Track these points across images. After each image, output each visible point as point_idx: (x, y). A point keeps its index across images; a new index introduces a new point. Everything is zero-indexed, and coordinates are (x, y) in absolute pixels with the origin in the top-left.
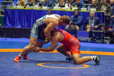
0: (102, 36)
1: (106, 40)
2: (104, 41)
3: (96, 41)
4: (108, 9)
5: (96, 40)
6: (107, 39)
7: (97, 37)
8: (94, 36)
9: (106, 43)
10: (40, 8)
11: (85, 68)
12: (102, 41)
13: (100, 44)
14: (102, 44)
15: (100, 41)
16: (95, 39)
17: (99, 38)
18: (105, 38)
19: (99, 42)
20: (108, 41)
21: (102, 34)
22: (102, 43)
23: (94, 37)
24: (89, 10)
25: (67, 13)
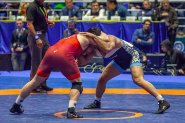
0: (164, 63)
1: (169, 69)
2: (167, 71)
3: (154, 71)
4: (173, 17)
5: (152, 70)
6: (171, 68)
7: (155, 65)
8: (150, 63)
9: (170, 74)
10: (56, 19)
11: (136, 118)
12: (164, 72)
13: (159, 77)
14: (163, 77)
15: (161, 71)
16: (152, 69)
17: (158, 66)
19: (158, 73)
20: (173, 71)
21: (164, 60)
22: (164, 74)
23: (150, 65)
24: (139, 19)
25: (102, 25)
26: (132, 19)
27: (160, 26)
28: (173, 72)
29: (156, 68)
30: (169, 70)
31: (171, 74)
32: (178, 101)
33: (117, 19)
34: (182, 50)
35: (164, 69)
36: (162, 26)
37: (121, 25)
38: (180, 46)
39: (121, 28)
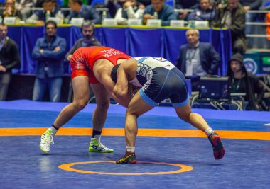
0: (226, 91)
1: (234, 100)
2: (231, 103)
3: (211, 103)
5: (209, 102)
6: (237, 98)
7: (213, 94)
8: (206, 91)
9: (235, 108)
10: (64, 23)
11: (183, 173)
12: (226, 104)
13: (219, 111)
14: (225, 112)
15: (221, 103)
16: (208, 99)
17: (218, 95)
18: (232, 94)
19: (218, 106)
21: (226, 86)
22: (227, 108)
23: (206, 94)
24: (190, 25)
25: (133, 33)
26: (179, 24)
27: (222, 36)
28: (240, 104)
29: (214, 99)
30: (233, 102)
31: (237, 107)
32: (247, 149)
33: (157, 24)
34: (254, 72)
35: (227, 100)
36: (224, 35)
37: (162, 33)
38: (251, 65)
39: (162, 38)
